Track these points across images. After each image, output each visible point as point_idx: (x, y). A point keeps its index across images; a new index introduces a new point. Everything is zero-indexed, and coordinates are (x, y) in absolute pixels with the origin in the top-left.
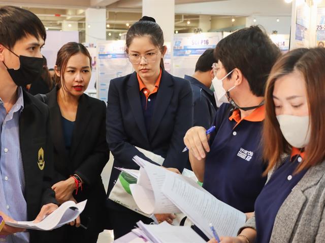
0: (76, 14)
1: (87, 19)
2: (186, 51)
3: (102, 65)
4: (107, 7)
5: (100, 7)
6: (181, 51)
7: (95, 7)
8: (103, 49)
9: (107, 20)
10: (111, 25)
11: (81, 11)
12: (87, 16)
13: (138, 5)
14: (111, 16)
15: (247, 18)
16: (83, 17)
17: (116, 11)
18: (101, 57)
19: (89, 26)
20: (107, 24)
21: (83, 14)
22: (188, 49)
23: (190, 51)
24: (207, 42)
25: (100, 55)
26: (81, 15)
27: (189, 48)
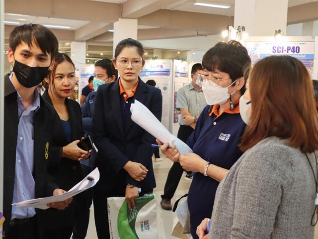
0: (64, 46)
1: (72, 50)
2: (146, 73)
3: (83, 82)
4: (87, 41)
5: (82, 41)
6: (143, 73)
7: (78, 41)
8: (84, 70)
9: (87, 51)
10: (89, 54)
11: (67, 44)
12: (72, 48)
13: (110, 40)
14: (90, 48)
15: (188, 52)
16: (69, 48)
17: (93, 44)
18: (82, 76)
19: (73, 55)
20: (86, 54)
21: (69, 46)
22: (147, 72)
23: (149, 73)
24: (162, 67)
25: (82, 75)
26: (67, 46)
27: (148, 70)
